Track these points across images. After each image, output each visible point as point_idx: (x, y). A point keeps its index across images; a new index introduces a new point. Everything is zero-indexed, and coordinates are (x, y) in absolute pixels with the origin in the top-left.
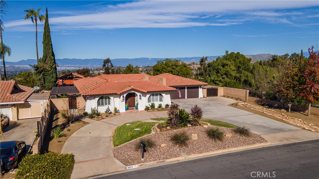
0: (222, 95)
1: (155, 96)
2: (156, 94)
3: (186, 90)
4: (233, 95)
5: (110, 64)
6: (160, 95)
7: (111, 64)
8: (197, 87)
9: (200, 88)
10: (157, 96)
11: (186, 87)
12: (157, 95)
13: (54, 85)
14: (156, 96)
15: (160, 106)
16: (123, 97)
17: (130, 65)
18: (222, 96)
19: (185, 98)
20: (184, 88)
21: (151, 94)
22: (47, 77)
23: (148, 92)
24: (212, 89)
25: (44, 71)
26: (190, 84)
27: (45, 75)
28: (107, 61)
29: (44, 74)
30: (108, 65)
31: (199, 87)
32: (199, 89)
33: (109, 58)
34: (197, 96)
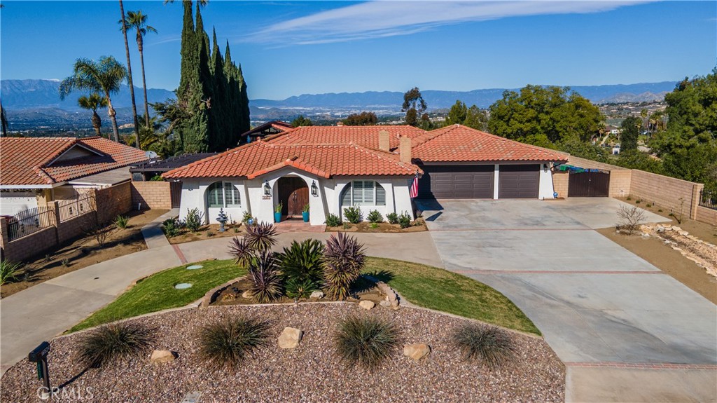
0: (626, 193)
1: (363, 190)
2: (365, 182)
3: (497, 173)
4: (655, 196)
5: (418, 102)
6: (378, 186)
7: (422, 102)
8: (534, 167)
9: (546, 170)
10: (369, 190)
11: (497, 166)
12: (369, 185)
13: (203, 149)
14: (365, 187)
15: (375, 217)
16: (267, 186)
17: (458, 103)
18: (621, 199)
19: (492, 197)
20: (492, 169)
21: (351, 181)
22: (186, 131)
23: (340, 178)
24: (589, 174)
25: (180, 117)
26: (509, 156)
27: (183, 127)
28: (413, 95)
29: (180, 123)
30: (414, 103)
31: (542, 166)
32: (542, 172)
33: (416, 88)
34: (532, 192)
